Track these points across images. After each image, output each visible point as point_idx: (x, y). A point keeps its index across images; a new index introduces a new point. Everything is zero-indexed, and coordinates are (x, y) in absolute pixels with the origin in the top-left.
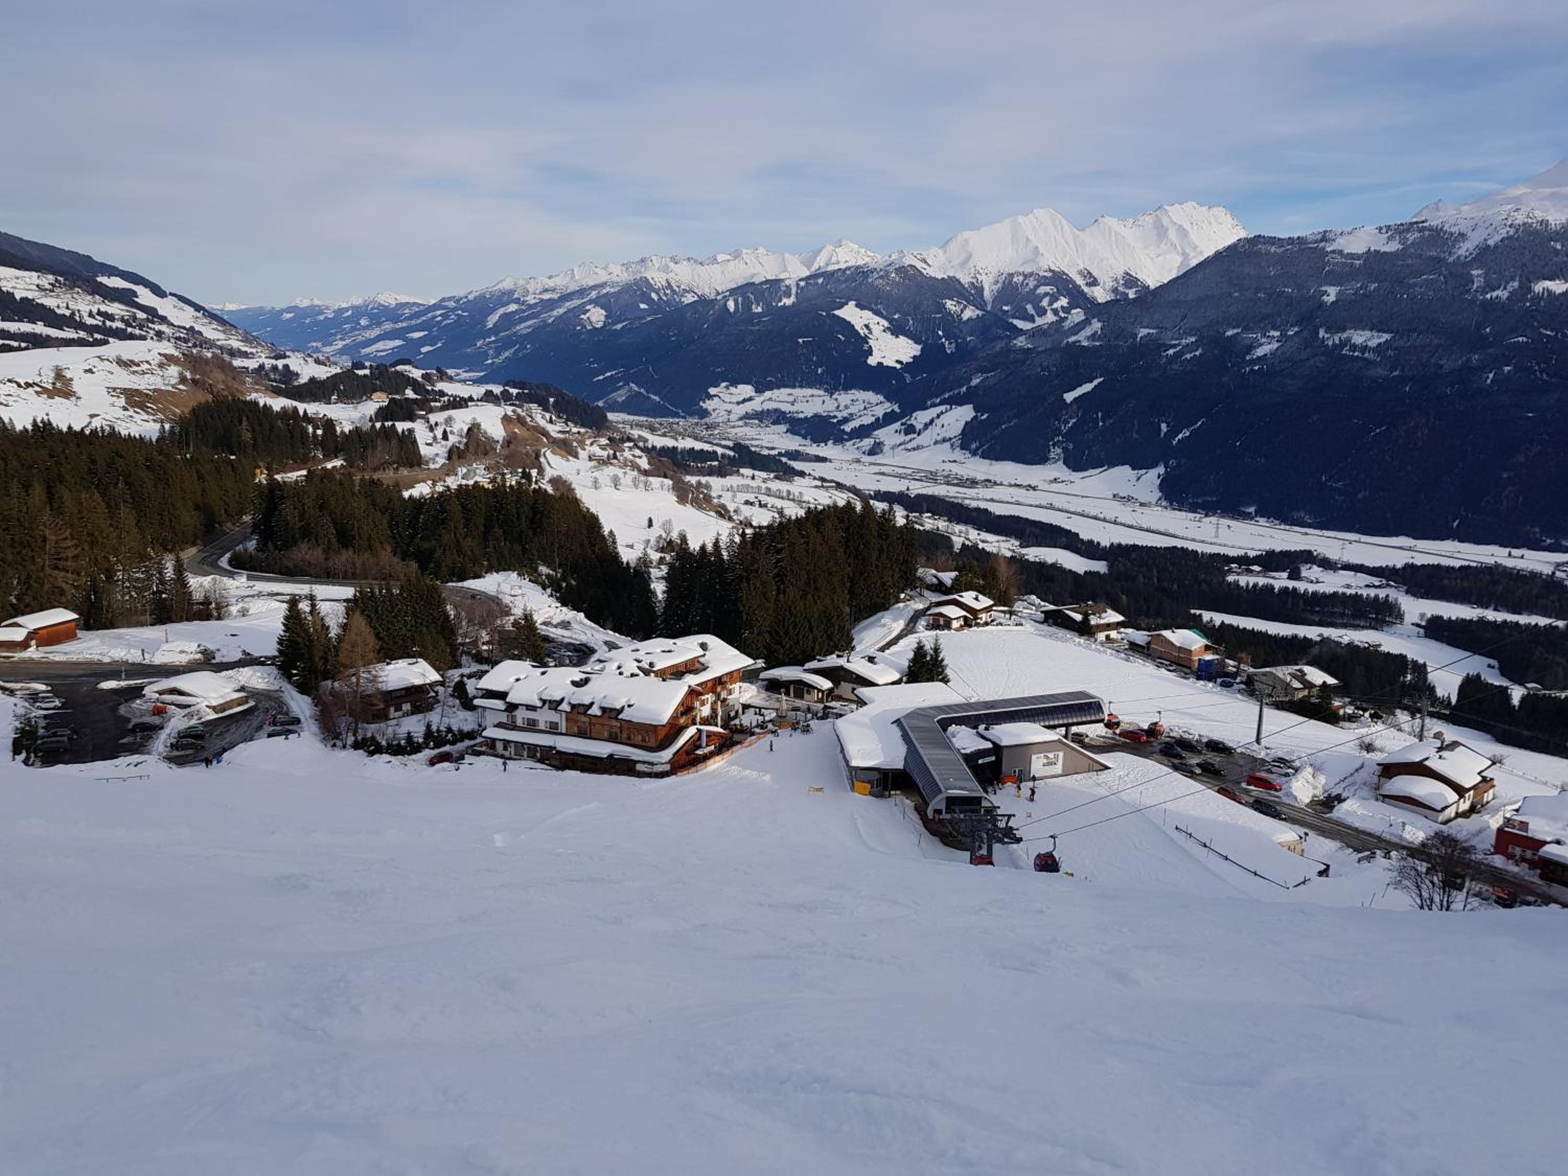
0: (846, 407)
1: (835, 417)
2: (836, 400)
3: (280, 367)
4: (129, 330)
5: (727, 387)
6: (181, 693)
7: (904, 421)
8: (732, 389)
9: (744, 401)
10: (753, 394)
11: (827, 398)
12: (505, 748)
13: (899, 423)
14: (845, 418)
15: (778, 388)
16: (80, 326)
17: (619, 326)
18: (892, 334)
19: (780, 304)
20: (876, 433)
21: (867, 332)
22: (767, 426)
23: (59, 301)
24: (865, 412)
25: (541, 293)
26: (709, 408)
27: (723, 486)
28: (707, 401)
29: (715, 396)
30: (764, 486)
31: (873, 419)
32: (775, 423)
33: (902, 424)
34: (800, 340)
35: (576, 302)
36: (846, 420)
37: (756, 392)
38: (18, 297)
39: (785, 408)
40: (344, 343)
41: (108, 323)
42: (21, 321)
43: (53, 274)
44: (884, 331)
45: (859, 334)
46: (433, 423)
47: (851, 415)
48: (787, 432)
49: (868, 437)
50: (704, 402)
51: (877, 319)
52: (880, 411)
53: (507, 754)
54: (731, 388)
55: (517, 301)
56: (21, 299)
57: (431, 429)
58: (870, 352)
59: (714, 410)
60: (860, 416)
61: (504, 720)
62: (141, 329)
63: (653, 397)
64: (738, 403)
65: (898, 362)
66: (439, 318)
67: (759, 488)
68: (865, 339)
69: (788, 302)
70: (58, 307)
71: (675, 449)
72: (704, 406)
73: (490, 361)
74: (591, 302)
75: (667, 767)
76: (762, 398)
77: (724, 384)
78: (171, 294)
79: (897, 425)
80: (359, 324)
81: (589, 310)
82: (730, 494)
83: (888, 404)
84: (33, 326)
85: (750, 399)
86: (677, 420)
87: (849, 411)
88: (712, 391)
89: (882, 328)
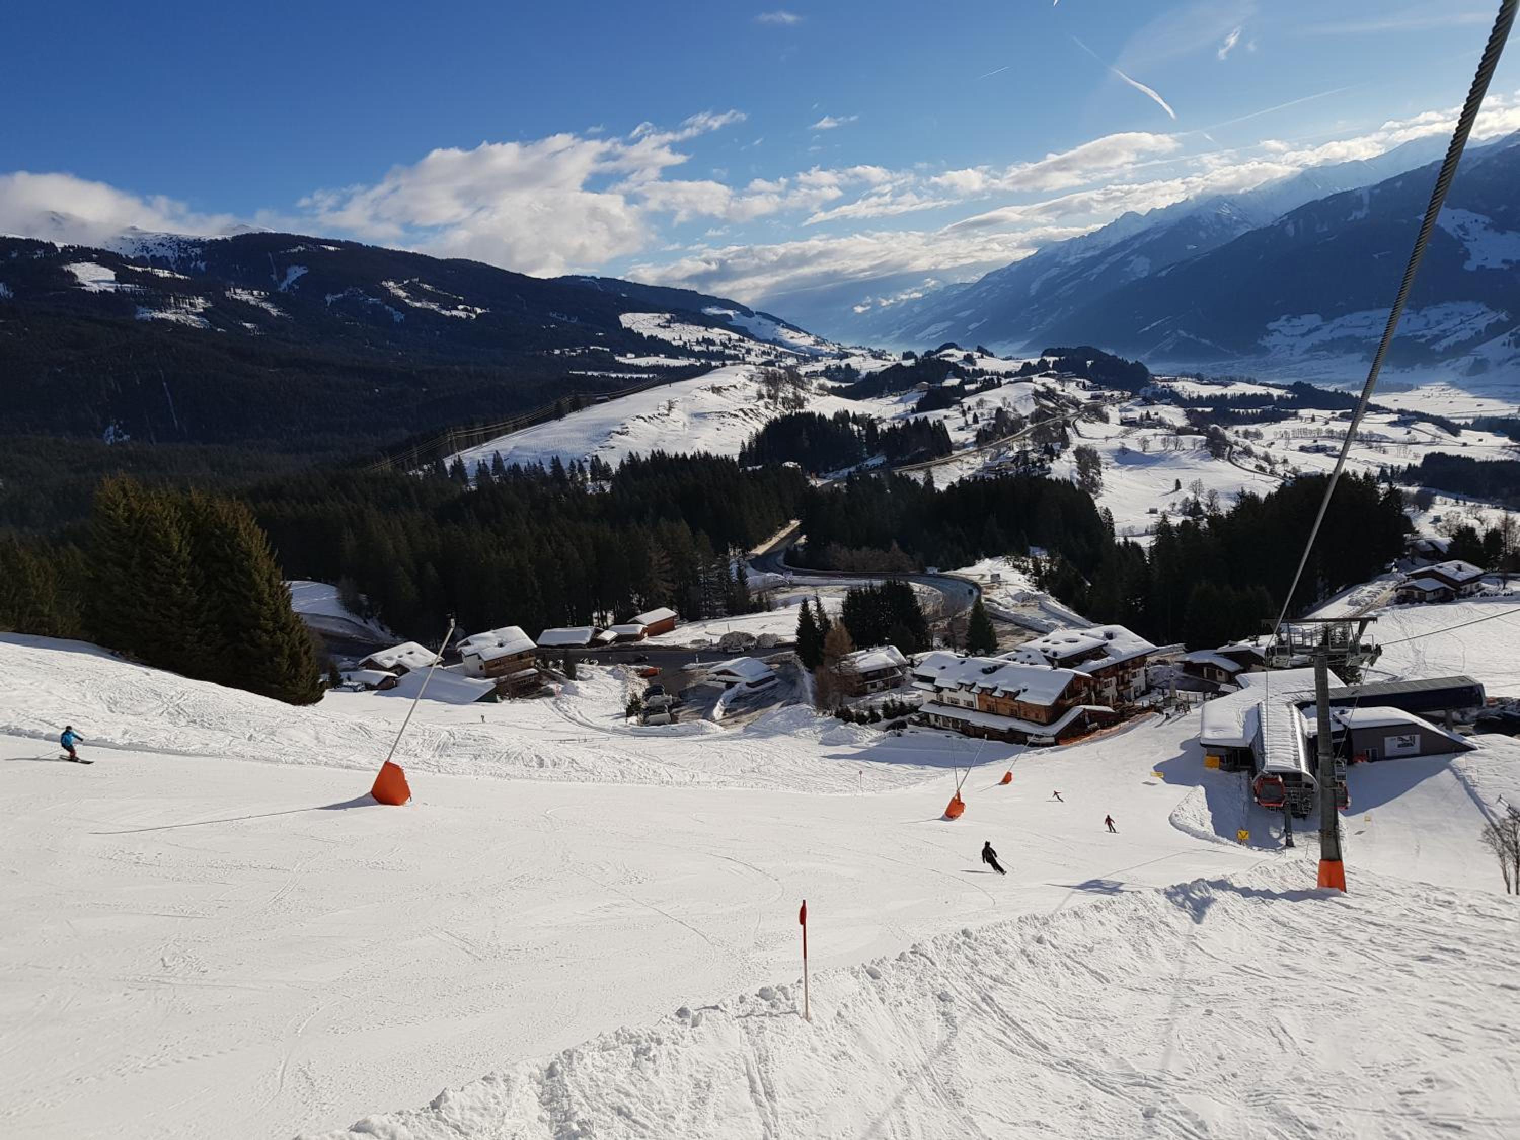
0: (1439, 323)
1: (1423, 336)
2: (1425, 316)
3: (843, 366)
4: (727, 351)
5: (1288, 320)
6: (730, 674)
7: (1514, 331)
8: (1295, 321)
9: (1310, 332)
10: (1319, 323)
11: (1413, 316)
12: (936, 721)
13: (1508, 334)
14: (1437, 336)
15: (1351, 312)
16: (690, 354)
17: (1164, 273)
18: (1496, 230)
19: (1350, 219)
20: (1477, 349)
21: (1461, 233)
22: (1337, 357)
23: (674, 335)
24: (1462, 326)
25: (1084, 251)
26: (1268, 345)
27: (1276, 433)
28: (1265, 337)
29: (1275, 331)
30: (1324, 428)
31: (1473, 333)
32: (1350, 350)
33: (1511, 336)
34: (1376, 256)
35: (1119, 256)
36: (1437, 339)
37: (1324, 321)
38: (645, 335)
39: (1359, 333)
40: (900, 332)
41: (711, 348)
42: (648, 355)
43: (669, 312)
44: (1485, 229)
45: (1452, 237)
46: (966, 408)
47: (1444, 331)
48: (1362, 361)
49: (1466, 354)
50: (1262, 339)
51: (1475, 216)
52: (1481, 323)
53: (937, 724)
54: (1293, 320)
55: (1058, 265)
56: (648, 337)
57: (964, 413)
58: (1467, 255)
59: (1275, 346)
60: (1456, 332)
61: (935, 699)
62: (735, 349)
63: (1203, 341)
64: (1303, 335)
65: (1504, 262)
66: (985, 294)
67: (1319, 431)
68: (1460, 241)
69: (1360, 215)
70: (674, 339)
71: (1223, 396)
72: (1263, 343)
73: (1033, 329)
74: (1133, 252)
75: (1052, 740)
76: (1332, 326)
77: (1284, 317)
78: (757, 313)
79: (1506, 337)
80: (913, 311)
81: (1131, 262)
82: (1283, 442)
83: (1493, 314)
84: (657, 358)
85: (1318, 329)
86: (1231, 362)
87: (1441, 327)
88: (1271, 326)
89: (1482, 226)
